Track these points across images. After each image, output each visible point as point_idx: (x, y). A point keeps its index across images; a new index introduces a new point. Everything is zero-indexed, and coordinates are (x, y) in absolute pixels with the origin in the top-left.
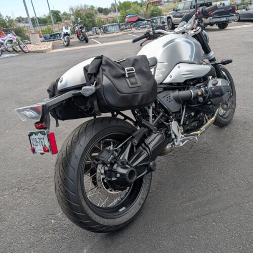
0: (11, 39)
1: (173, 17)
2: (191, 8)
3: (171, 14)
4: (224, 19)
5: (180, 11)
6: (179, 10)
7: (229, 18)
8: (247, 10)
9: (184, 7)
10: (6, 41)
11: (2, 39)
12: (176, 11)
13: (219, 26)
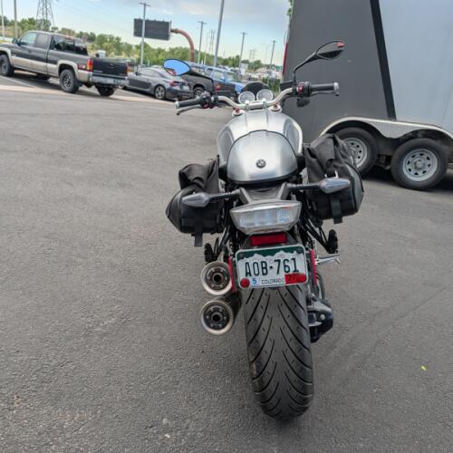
1: (13, 53)
2: (51, 48)
3: (9, 47)
4: (110, 81)
5: (28, 47)
6: (24, 43)
7: (119, 81)
8: (137, 74)
9: (36, 41)
12: (19, 44)
13: (99, 91)
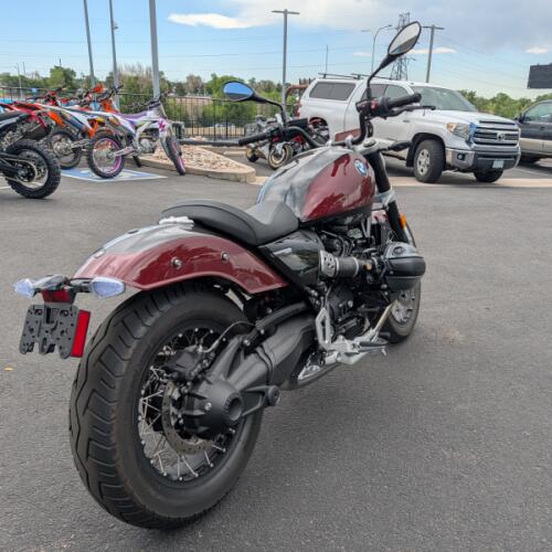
0: (156, 126)
10: (141, 129)
11: (132, 123)
